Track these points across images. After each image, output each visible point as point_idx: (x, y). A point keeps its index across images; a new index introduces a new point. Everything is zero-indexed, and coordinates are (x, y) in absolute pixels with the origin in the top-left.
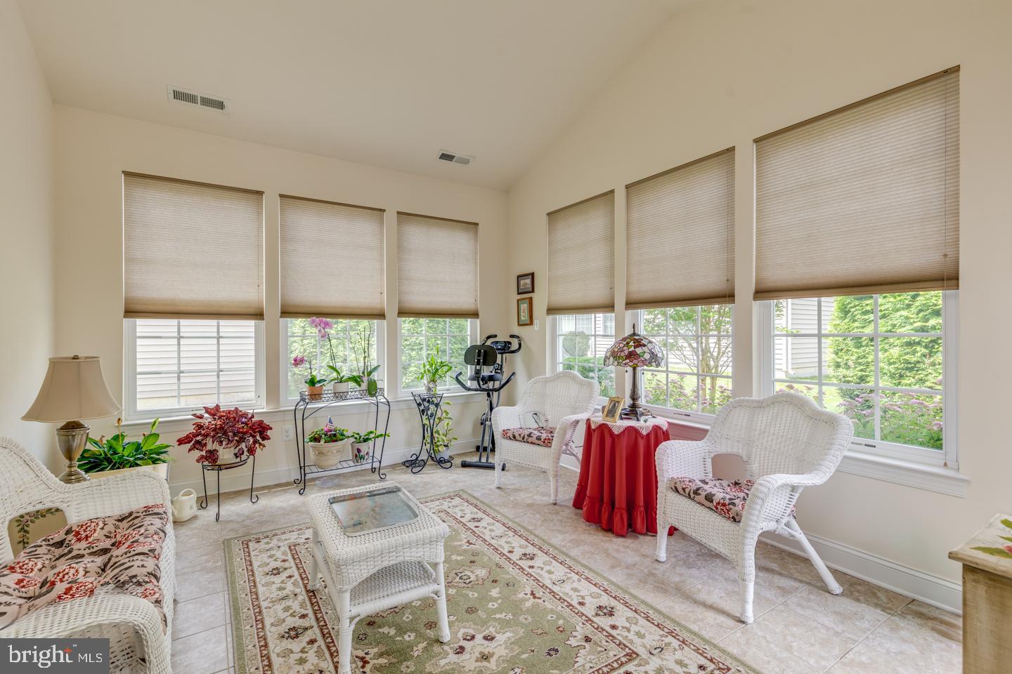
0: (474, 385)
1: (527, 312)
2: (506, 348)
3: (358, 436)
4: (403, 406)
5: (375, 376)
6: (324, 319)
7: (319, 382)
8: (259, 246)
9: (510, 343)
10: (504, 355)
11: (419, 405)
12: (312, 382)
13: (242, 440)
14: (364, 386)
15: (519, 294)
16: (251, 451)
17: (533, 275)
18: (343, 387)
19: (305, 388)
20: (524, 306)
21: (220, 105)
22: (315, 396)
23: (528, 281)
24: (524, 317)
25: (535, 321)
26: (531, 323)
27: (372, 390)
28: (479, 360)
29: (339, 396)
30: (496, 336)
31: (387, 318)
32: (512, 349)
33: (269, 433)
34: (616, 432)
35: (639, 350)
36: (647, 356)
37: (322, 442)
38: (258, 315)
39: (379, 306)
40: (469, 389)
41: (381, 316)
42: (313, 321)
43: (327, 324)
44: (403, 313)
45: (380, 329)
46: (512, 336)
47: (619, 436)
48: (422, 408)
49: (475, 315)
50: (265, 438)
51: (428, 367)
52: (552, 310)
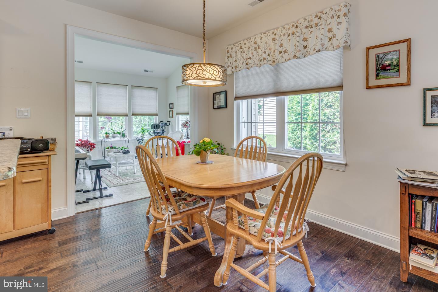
0: (153, 135)
1: (172, 114)
2: (165, 125)
3: (119, 148)
4: (133, 141)
5: (124, 132)
6: (110, 117)
7: (108, 133)
8: (91, 97)
9: (167, 123)
10: (165, 127)
11: (138, 141)
12: (106, 133)
13: (89, 147)
14: (121, 135)
15: (170, 109)
16: (91, 150)
17: (173, 103)
18: (115, 135)
19: (105, 135)
20: (171, 113)
21: (82, 62)
22: (107, 137)
23: (172, 105)
24: (171, 116)
25: (174, 117)
26: (173, 117)
27: (123, 136)
28: (155, 128)
29: (114, 137)
30: (163, 121)
31: (128, 116)
32: (168, 125)
33: (95, 146)
34: (180, 142)
35: (187, 124)
36: (188, 126)
37: (109, 149)
38: (91, 116)
39: (126, 113)
40: (152, 136)
41: (127, 115)
42: (107, 117)
43: (111, 118)
44: (133, 115)
45: (126, 119)
46: (168, 121)
47: (181, 143)
48: (139, 141)
49: (157, 115)
50: (94, 147)
51: (141, 130)
52: (177, 114)
